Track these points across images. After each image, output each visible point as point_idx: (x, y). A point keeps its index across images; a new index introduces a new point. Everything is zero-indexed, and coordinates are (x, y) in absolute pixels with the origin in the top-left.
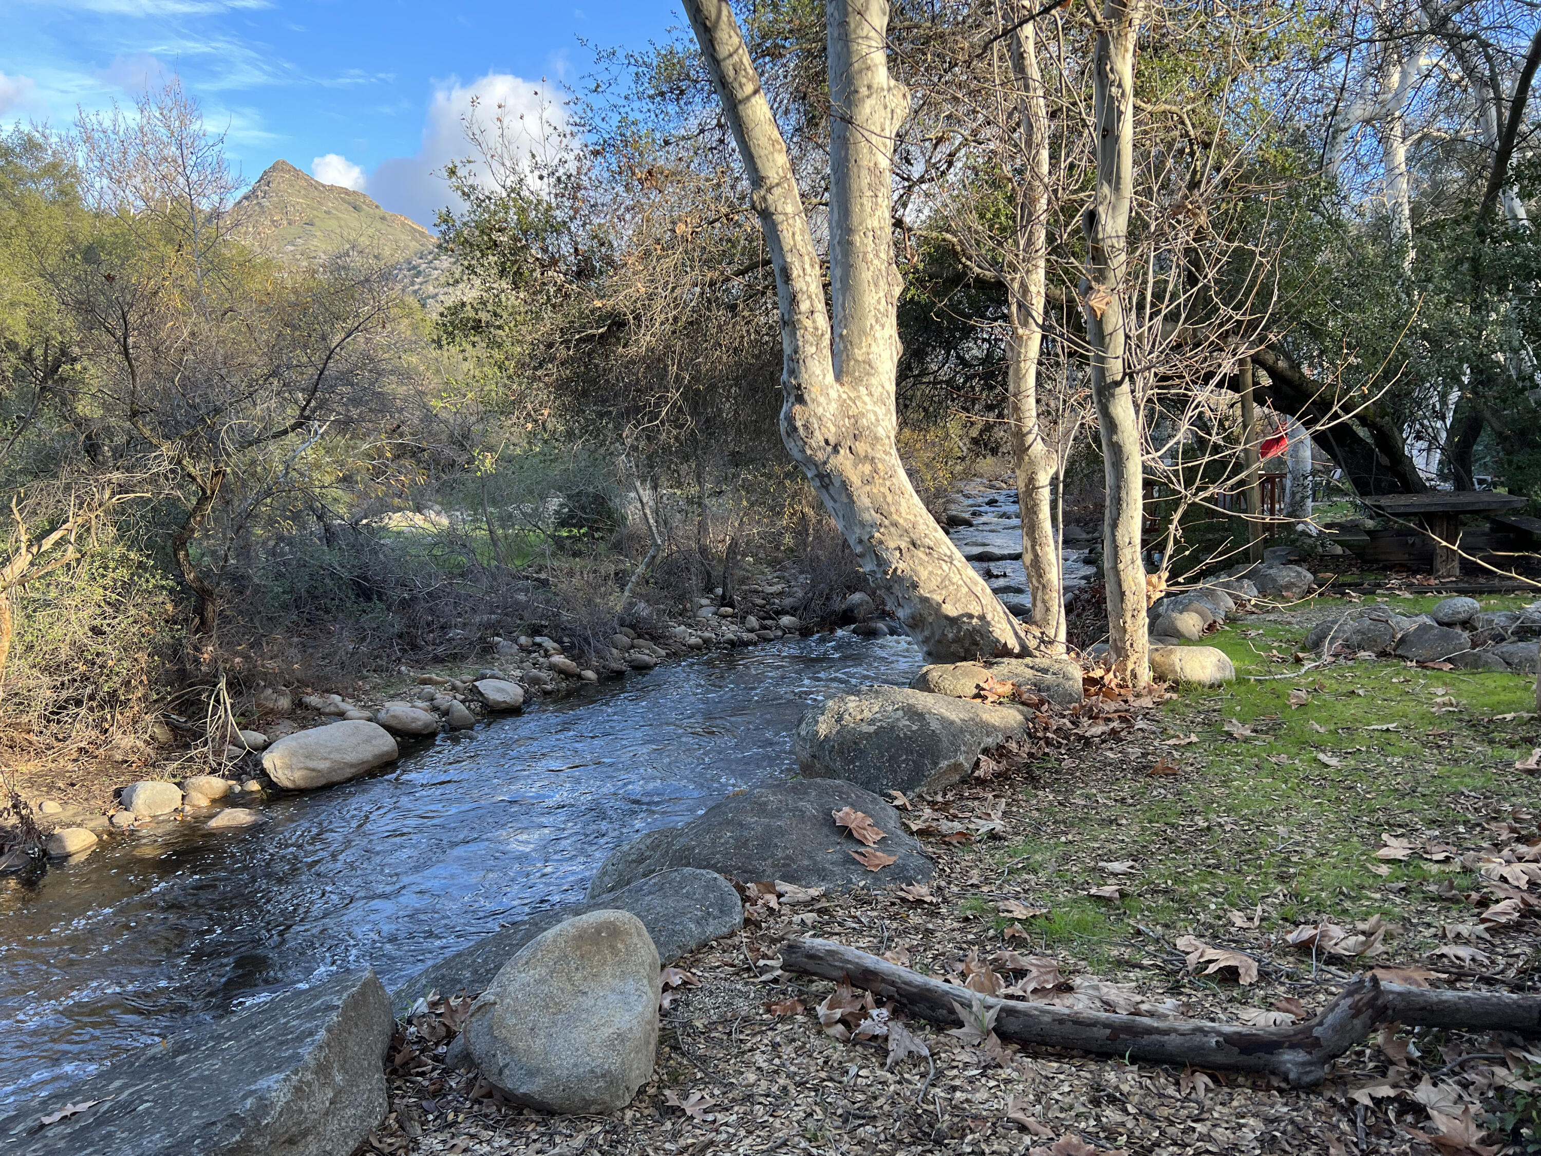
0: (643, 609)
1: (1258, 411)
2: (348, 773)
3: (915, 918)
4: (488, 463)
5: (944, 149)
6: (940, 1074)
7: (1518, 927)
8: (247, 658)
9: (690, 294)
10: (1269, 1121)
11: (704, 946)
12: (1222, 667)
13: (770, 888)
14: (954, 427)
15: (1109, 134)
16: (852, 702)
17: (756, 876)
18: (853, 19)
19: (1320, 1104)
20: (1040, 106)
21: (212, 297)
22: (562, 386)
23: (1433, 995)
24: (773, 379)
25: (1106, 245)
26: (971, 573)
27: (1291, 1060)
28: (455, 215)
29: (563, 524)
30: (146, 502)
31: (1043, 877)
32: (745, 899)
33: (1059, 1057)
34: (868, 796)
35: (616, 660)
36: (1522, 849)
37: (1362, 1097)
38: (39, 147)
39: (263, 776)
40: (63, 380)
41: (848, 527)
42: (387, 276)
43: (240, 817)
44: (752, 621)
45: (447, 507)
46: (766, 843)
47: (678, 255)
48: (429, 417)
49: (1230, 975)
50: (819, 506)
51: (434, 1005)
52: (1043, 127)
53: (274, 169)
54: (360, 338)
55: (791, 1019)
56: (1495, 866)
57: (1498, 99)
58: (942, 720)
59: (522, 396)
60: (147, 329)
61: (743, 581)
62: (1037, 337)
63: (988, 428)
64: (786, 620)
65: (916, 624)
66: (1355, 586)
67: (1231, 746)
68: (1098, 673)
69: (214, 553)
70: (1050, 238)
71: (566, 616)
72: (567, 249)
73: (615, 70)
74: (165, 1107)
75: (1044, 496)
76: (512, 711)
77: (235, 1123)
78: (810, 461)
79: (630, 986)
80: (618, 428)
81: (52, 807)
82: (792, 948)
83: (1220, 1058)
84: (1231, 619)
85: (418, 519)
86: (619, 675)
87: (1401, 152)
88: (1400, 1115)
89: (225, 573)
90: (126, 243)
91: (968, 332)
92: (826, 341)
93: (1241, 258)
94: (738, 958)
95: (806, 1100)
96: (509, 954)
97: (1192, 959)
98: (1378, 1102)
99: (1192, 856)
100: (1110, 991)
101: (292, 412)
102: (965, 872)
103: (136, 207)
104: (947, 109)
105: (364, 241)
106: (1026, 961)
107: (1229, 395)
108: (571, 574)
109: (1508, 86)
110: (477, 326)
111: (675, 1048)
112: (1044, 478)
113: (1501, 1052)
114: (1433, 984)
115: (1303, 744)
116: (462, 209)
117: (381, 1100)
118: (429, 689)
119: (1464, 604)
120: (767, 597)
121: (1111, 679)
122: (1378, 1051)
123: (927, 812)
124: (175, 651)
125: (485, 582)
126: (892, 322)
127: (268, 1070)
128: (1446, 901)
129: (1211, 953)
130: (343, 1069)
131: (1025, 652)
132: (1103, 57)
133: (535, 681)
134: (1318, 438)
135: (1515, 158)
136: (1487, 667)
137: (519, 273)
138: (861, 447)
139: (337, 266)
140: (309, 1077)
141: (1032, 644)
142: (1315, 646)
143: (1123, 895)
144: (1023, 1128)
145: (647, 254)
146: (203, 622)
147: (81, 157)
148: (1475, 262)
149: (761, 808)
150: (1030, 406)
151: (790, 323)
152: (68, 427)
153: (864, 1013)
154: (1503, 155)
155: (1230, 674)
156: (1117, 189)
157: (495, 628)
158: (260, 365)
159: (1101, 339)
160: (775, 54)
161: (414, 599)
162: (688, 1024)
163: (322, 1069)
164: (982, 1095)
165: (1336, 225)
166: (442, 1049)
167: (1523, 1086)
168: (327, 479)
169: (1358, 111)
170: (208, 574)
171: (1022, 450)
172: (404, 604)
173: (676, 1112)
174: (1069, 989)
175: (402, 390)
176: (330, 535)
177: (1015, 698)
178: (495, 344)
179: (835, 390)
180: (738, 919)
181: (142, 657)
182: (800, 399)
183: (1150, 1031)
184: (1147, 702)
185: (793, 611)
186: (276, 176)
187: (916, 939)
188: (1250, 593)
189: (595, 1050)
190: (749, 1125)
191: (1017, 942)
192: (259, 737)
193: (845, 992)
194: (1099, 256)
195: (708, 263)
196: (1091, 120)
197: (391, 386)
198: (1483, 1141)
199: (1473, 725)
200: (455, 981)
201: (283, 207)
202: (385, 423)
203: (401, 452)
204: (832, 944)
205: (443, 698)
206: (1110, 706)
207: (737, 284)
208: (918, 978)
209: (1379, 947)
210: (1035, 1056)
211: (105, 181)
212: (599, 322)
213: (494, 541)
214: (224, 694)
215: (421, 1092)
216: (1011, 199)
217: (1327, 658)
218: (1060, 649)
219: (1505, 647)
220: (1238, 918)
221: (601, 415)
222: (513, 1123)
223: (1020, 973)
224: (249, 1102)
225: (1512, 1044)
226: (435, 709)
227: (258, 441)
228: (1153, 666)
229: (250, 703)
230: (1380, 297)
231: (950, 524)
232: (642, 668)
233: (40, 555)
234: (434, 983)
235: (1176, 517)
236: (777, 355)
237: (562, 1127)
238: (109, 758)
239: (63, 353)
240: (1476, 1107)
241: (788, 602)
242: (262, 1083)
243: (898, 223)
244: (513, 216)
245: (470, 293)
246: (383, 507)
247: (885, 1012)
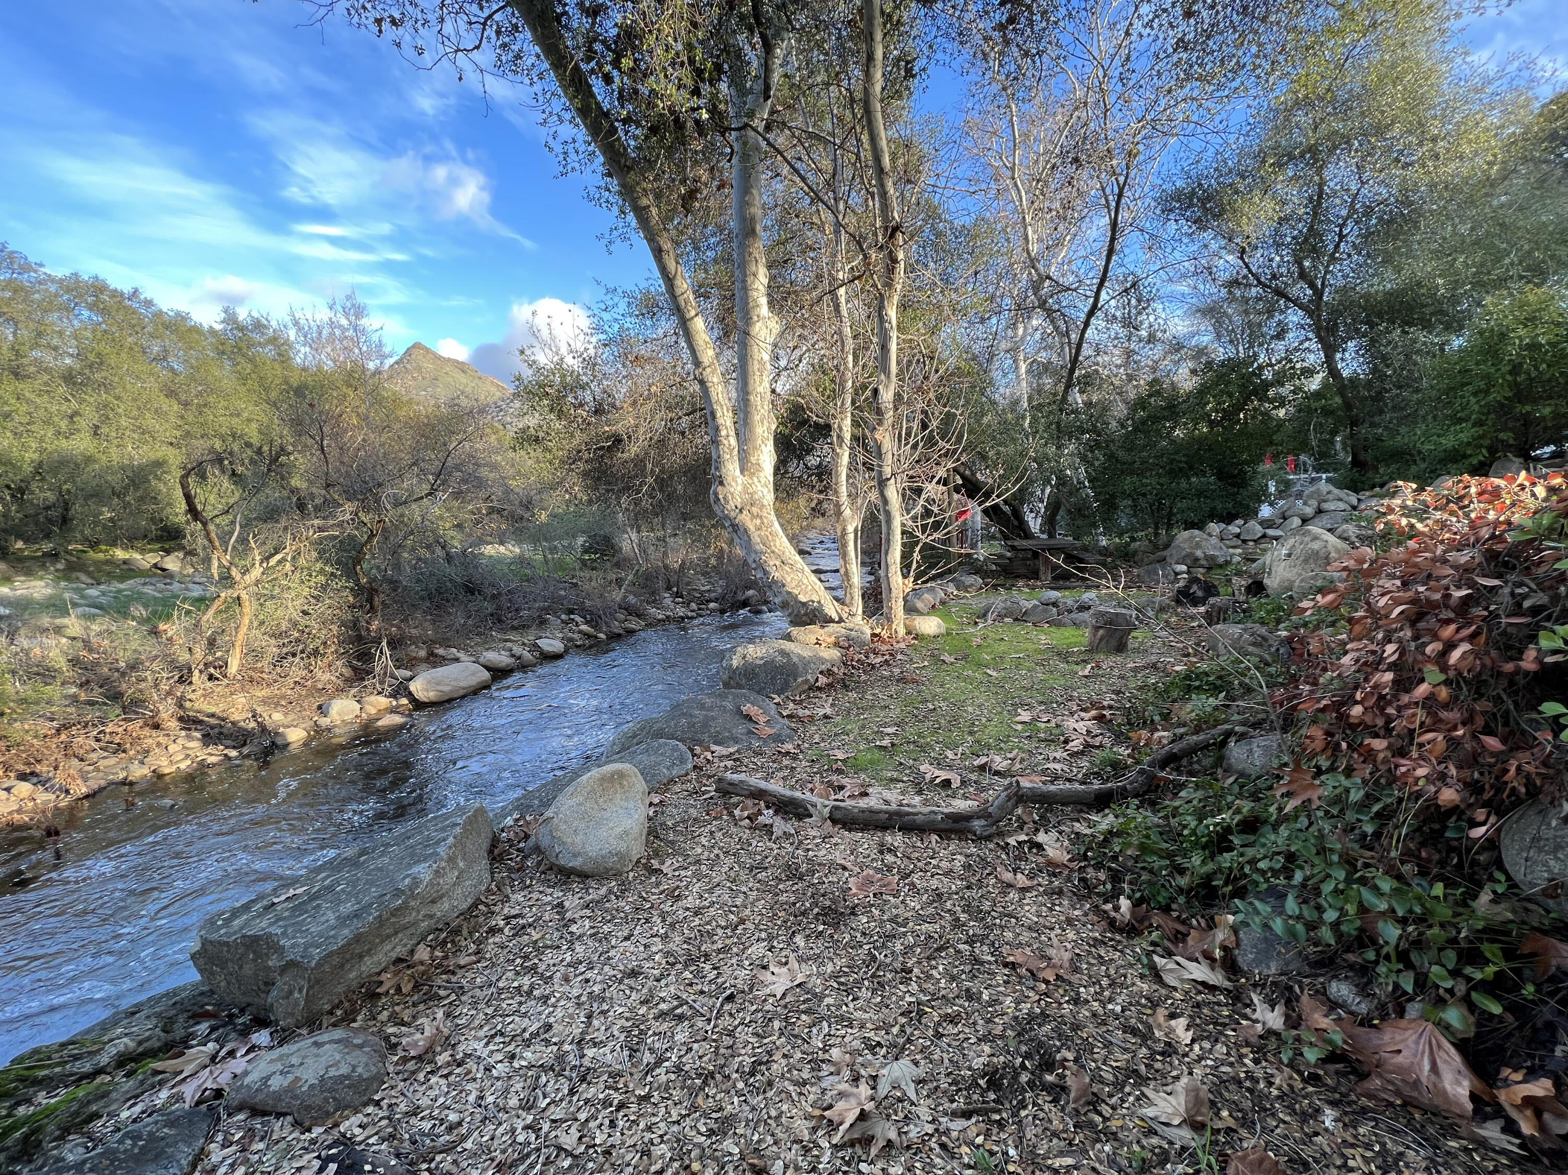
0: (632, 599)
1: (956, 496)
2: (462, 693)
3: (786, 762)
4: (543, 517)
5: (798, 353)
6: (801, 842)
7: (1082, 753)
8: (399, 628)
9: (659, 425)
10: (967, 856)
11: (672, 781)
12: (939, 626)
13: (707, 749)
14: (802, 502)
15: (884, 348)
16: (751, 648)
17: (700, 743)
18: (750, 279)
19: (991, 846)
20: (847, 331)
21: (377, 417)
22: (585, 474)
23: (1044, 788)
24: (705, 473)
25: (883, 407)
26: (813, 578)
27: (977, 824)
28: (524, 376)
29: (586, 551)
30: (336, 537)
31: (852, 737)
32: (694, 755)
33: (862, 830)
34: (760, 698)
35: (616, 627)
36: (1083, 714)
37: (1012, 841)
38: (265, 327)
39: (410, 695)
40: (282, 465)
41: (748, 553)
42: (482, 411)
43: (398, 719)
44: (694, 606)
45: (519, 542)
46: (705, 725)
47: (651, 404)
48: (508, 491)
49: (947, 783)
50: (731, 542)
51: (517, 820)
52: (850, 344)
53: (414, 346)
54: (467, 445)
55: (721, 818)
56: (1071, 723)
57: (1069, 343)
58: (799, 656)
59: (563, 480)
60: (335, 436)
61: (688, 584)
62: (847, 454)
63: (820, 502)
64: (712, 605)
65: (784, 605)
66: (1002, 586)
67: (944, 667)
68: (878, 631)
69: (378, 568)
70: (853, 403)
71: (588, 603)
72: (589, 398)
73: (616, 299)
74: (354, 887)
75: (851, 537)
76: (557, 657)
77: (398, 892)
78: (727, 517)
79: (631, 805)
80: (618, 498)
81: (277, 716)
82: (720, 780)
83: (943, 826)
84: (943, 603)
85: (502, 549)
86: (619, 635)
87: (1023, 367)
88: (1030, 849)
89: (385, 579)
90: (322, 386)
91: (809, 451)
92: (736, 452)
93: (949, 419)
94: (690, 787)
95: (729, 861)
96: (561, 790)
97: (928, 777)
98: (1019, 843)
99: (927, 724)
100: (887, 795)
101: (426, 487)
102: (812, 736)
103: (329, 365)
104: (799, 331)
105: (468, 390)
106: (845, 781)
107: (941, 488)
108: (590, 580)
109: (1074, 337)
110: (537, 440)
111: (656, 837)
112: (850, 529)
113: (1076, 815)
114: (1044, 783)
115: (980, 665)
116: (527, 373)
117: (487, 875)
118: (509, 644)
119: (1054, 594)
120: (701, 593)
121: (885, 634)
122: (1019, 818)
123: (791, 705)
124: (355, 624)
125: (541, 584)
126: (771, 443)
127: (418, 862)
128: (1049, 741)
129: (937, 773)
130: (464, 859)
131: (841, 620)
132: (881, 307)
133: (571, 640)
134: (986, 512)
135: (1077, 373)
136: (1064, 625)
137: (560, 411)
138: (755, 510)
139: (453, 404)
140: (443, 864)
141: (845, 616)
142: (984, 615)
143: (893, 745)
144: (844, 868)
145: (635, 403)
146: (372, 607)
147: (292, 334)
148: (1058, 424)
149: (702, 706)
150: (843, 490)
151: (715, 442)
152: (285, 493)
153: (760, 813)
154: (1072, 371)
155: (943, 631)
156: (888, 377)
157: (547, 610)
158: (407, 459)
159: (880, 455)
160: (706, 296)
161: (500, 594)
162: (664, 824)
163: (451, 860)
164: (823, 852)
165: (994, 403)
166: (522, 845)
167: (1088, 831)
168: (448, 525)
169: (1004, 345)
170: (375, 579)
171: (839, 513)
172: (494, 597)
173: (658, 871)
174: (867, 794)
175: (492, 475)
176: (449, 558)
177: (837, 644)
178: (547, 450)
179: (740, 479)
180: (690, 766)
181: (335, 628)
182: (721, 483)
183: (909, 814)
184: (902, 645)
185: (716, 600)
186: (416, 352)
187: (787, 772)
188: (951, 589)
189: (611, 840)
190: (699, 876)
191: (839, 771)
192: (408, 673)
193: (749, 802)
194: (879, 412)
195: (670, 408)
196: (875, 340)
197: (484, 472)
198: (1070, 860)
199: (1059, 654)
200: (529, 807)
201: (419, 369)
202: (482, 494)
203: (491, 511)
204: (742, 777)
205: (517, 650)
206: (884, 648)
207: (685, 422)
208: (788, 793)
209: (1018, 766)
210: (850, 831)
211: (308, 349)
212: (607, 440)
213: (546, 561)
214: (386, 649)
215: (510, 870)
216: (833, 381)
217: (990, 622)
218: (859, 619)
219: (1073, 615)
220: (950, 754)
221: (608, 491)
222: (565, 883)
223: (841, 788)
224: (407, 881)
225: (1081, 811)
226: (513, 656)
227: (405, 502)
228: (906, 626)
229: (401, 654)
230: (1014, 440)
231: (801, 552)
232: (631, 632)
233: (268, 568)
234: (516, 808)
235: (917, 549)
236: (708, 460)
237: (593, 884)
238: (314, 687)
239: (282, 449)
240: (1066, 843)
241: (713, 595)
242: (415, 870)
243: (773, 391)
244: (558, 379)
245: (532, 421)
246: (481, 541)
247: (771, 812)
